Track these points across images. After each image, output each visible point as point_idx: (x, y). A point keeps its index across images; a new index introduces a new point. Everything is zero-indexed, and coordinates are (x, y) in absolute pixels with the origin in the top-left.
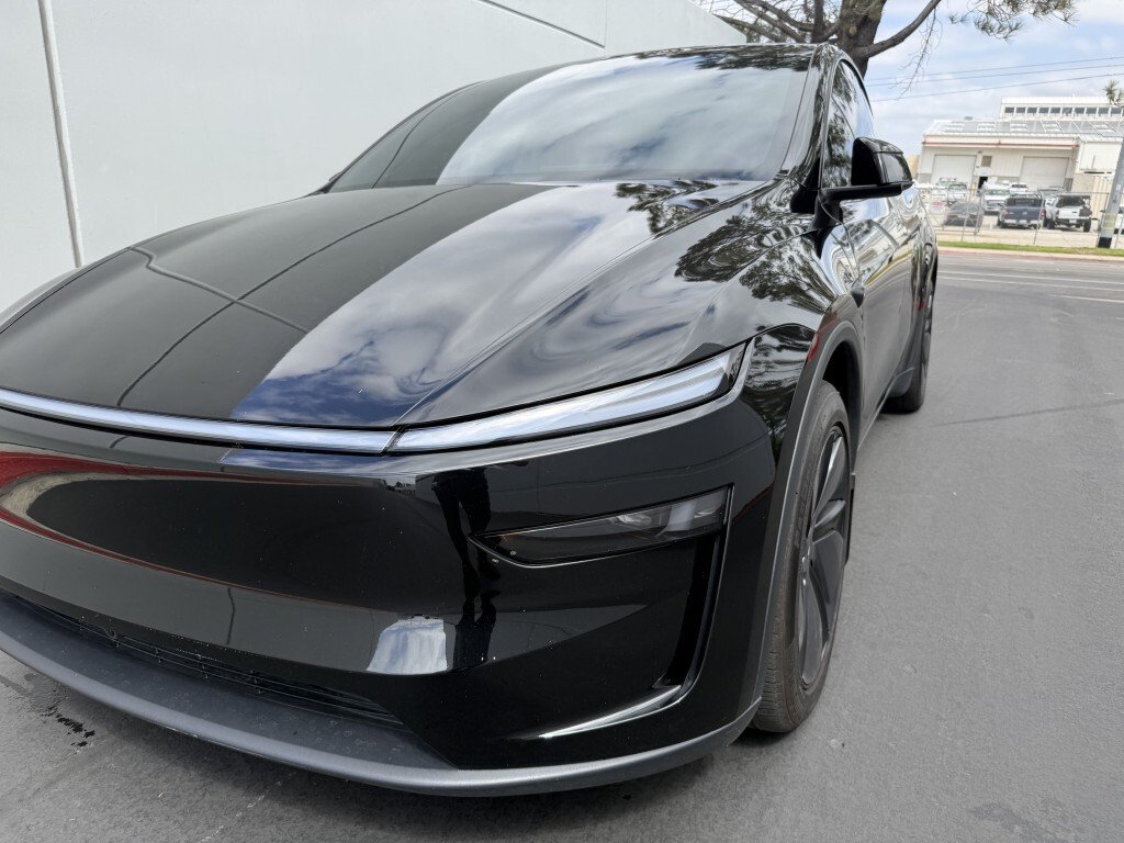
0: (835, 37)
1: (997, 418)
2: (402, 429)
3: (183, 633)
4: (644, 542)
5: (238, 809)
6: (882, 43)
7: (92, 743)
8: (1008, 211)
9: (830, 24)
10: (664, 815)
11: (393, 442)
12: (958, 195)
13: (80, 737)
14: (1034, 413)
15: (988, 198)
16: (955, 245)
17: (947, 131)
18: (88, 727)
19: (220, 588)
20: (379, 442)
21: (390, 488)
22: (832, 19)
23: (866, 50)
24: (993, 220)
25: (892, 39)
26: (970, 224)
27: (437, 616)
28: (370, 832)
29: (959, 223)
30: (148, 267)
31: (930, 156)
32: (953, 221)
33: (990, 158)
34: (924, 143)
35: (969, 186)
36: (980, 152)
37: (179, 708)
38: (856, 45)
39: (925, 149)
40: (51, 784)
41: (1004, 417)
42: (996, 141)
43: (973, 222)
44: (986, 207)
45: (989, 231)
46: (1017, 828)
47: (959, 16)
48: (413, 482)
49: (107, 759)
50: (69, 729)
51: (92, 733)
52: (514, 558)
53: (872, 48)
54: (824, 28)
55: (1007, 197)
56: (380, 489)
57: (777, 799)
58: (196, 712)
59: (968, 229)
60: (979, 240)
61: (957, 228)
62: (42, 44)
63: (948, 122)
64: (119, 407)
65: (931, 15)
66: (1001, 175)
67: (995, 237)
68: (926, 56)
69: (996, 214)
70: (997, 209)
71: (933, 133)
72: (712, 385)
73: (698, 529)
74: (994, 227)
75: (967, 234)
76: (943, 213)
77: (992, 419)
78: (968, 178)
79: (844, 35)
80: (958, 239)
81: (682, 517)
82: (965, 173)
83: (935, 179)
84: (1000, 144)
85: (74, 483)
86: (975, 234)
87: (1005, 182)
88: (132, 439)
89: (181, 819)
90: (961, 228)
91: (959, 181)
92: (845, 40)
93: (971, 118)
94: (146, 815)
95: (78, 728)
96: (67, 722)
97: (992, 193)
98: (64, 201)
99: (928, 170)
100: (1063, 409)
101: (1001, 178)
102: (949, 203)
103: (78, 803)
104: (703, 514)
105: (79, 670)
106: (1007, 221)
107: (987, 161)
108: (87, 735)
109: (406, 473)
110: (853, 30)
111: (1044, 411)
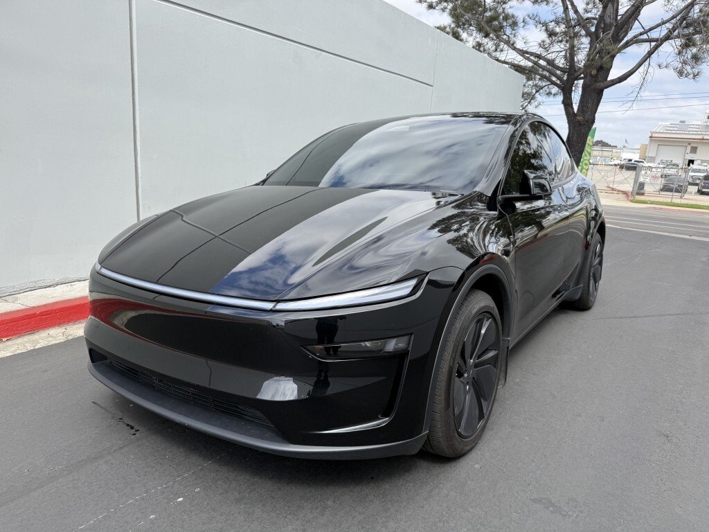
0: (582, 75)
1: (635, 317)
2: (278, 301)
3: (186, 379)
4: (374, 355)
5: (200, 465)
6: (612, 81)
7: (138, 435)
8: (704, 183)
9: (580, 68)
10: (387, 486)
11: (274, 306)
12: (672, 171)
13: (133, 431)
14: (659, 315)
15: (691, 174)
16: (667, 204)
17: (667, 130)
18: (136, 428)
19: (202, 361)
20: (269, 306)
21: (274, 326)
22: (582, 65)
23: (602, 85)
24: (695, 189)
25: (619, 78)
26: (677, 191)
27: (290, 377)
28: (255, 480)
29: (670, 190)
30: (182, 220)
31: (654, 146)
32: (666, 189)
33: (696, 148)
34: (650, 137)
35: (680, 166)
36: (689, 144)
37: (180, 413)
38: (596, 81)
39: (651, 141)
40: (121, 448)
41: (640, 317)
42: (700, 137)
43: (680, 190)
44: (691, 181)
45: (692, 196)
46: (551, 509)
47: (665, 64)
48: (283, 324)
49: (144, 441)
50: (129, 428)
51: (138, 430)
52: (317, 356)
53: (606, 83)
54: (575, 71)
55: (705, 174)
56: (269, 327)
57: (441, 486)
58: (187, 415)
59: (675, 194)
60: (683, 202)
61: (669, 193)
62: (131, 95)
63: (668, 124)
64: (157, 283)
65: (647, 63)
66: (703, 159)
67: (695, 200)
68: (643, 88)
69: (697, 184)
70: (698, 182)
71: (658, 131)
72: (407, 291)
73: (397, 351)
74: (695, 193)
75: (676, 198)
76: (661, 182)
77: (632, 317)
78: (680, 161)
79: (588, 74)
80: (669, 200)
81: (391, 345)
82: (679, 157)
83: (658, 161)
84: (703, 139)
85: (140, 315)
86: (681, 198)
87: (705, 164)
88: (162, 296)
89: (176, 467)
90: (671, 193)
91: (674, 162)
92: (589, 78)
93: (684, 122)
94: (161, 464)
95: (132, 428)
96: (128, 425)
97: (695, 171)
98: (134, 172)
99: (653, 155)
100: (679, 314)
101: (703, 161)
102: (664, 176)
103: (132, 457)
104: (400, 345)
105: (140, 396)
106: (704, 190)
107: (694, 150)
108: (136, 431)
109: (279, 320)
110: (594, 72)
111: (666, 315)
